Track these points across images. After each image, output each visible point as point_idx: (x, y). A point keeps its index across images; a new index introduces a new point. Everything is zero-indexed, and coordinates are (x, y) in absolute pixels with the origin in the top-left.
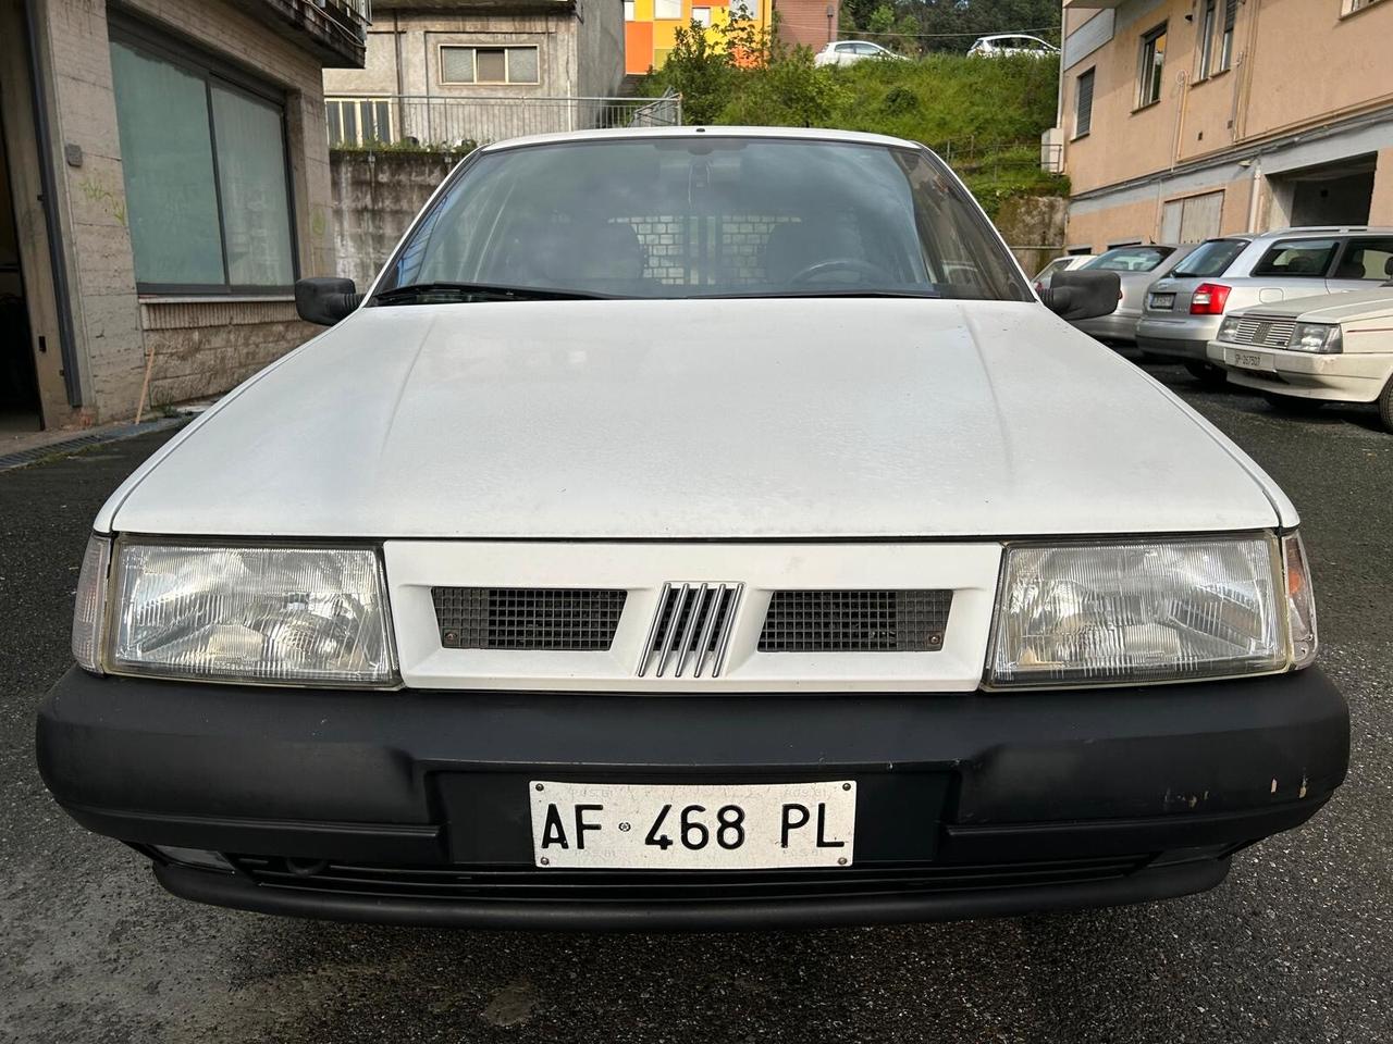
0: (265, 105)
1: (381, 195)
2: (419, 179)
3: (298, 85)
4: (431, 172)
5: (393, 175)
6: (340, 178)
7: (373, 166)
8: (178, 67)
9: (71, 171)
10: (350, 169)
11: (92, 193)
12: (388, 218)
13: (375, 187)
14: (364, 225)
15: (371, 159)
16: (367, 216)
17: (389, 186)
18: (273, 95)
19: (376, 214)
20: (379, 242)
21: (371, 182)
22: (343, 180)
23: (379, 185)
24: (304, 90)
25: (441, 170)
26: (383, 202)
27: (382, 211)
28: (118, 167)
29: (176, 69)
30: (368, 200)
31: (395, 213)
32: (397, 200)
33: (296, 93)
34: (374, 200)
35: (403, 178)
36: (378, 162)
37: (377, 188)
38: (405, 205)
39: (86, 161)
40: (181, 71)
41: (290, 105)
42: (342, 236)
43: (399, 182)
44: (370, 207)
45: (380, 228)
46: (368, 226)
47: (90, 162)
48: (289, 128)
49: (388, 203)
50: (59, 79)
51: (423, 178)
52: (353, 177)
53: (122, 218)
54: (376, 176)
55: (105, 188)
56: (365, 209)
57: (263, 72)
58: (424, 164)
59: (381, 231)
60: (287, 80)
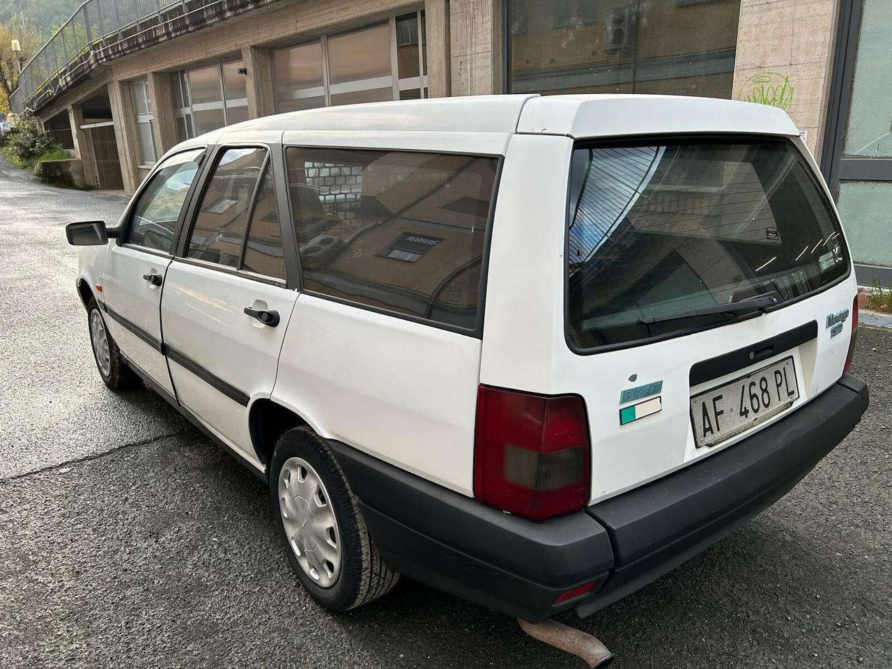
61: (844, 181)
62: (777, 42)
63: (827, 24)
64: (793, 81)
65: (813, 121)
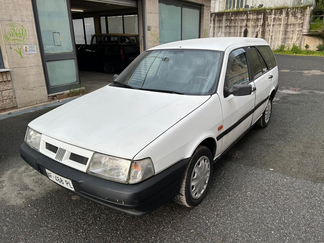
0: (196, 9)
1: (232, 22)
2: (241, 18)
3: (204, 4)
4: (244, 16)
5: (235, 17)
6: (223, 19)
7: (230, 15)
8: (175, 5)
9: (148, 31)
10: (225, 16)
11: (152, 35)
12: (232, 28)
13: (230, 20)
14: (227, 30)
15: (230, 14)
16: (228, 27)
17: (234, 20)
18: (198, 7)
19: (230, 27)
20: (230, 34)
21: (230, 19)
22: (224, 19)
23: (232, 20)
24: (205, 4)
25: (246, 15)
26: (232, 24)
27: (231, 26)
28: (158, 29)
29: (175, 6)
30: (228, 24)
31: (234, 26)
32: (235, 23)
33: (203, 5)
34: (230, 24)
35: (237, 18)
36: (232, 14)
37: (231, 20)
38: (237, 24)
39: (151, 29)
40: (176, 6)
41: (202, 8)
42: (222, 32)
43: (236, 19)
44: (229, 25)
45: (230, 30)
46: (228, 30)
47: (152, 29)
48: (201, 13)
49: (233, 24)
50: (147, 13)
51: (242, 17)
52: (226, 18)
53: (158, 39)
54: (231, 18)
55: (155, 34)
56: (228, 26)
57: (195, 2)
58: (242, 14)
59: (230, 31)
60: (201, 3)
61: (47, 61)
62: (14, 12)
63: (31, 9)
64: (25, 27)
65: (36, 42)
